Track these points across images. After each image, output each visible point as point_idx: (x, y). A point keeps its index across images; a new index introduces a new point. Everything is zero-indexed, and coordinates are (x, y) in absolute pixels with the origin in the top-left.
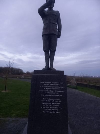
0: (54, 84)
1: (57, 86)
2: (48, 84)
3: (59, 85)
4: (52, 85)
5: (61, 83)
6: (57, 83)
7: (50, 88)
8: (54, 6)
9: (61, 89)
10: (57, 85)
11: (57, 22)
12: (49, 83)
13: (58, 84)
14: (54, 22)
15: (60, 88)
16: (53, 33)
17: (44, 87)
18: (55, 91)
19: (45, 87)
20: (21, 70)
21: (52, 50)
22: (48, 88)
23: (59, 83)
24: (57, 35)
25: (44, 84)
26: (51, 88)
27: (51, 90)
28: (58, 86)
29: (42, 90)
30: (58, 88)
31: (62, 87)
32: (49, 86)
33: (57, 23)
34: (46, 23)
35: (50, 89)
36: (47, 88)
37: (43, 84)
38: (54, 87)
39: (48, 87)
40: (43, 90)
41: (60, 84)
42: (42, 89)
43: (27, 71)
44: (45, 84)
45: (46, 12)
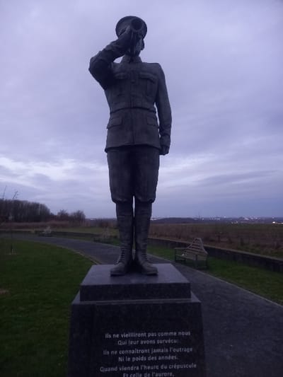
0: (155, 338)
1: (168, 346)
2: (133, 339)
3: (175, 342)
4: (148, 342)
5: (183, 334)
6: (166, 334)
7: (141, 355)
8: (143, 46)
9: (183, 358)
10: (169, 341)
11: (157, 101)
12: (139, 335)
13: (172, 337)
14: (147, 105)
15: (180, 355)
16: (146, 142)
17: (118, 355)
18: (162, 367)
19: (123, 352)
20: (43, 207)
21: (140, 198)
22: (137, 355)
23: (175, 334)
24: (159, 147)
25: (120, 343)
26: (146, 355)
27: (147, 363)
28: (173, 345)
29: (111, 366)
30: (173, 354)
31: (188, 350)
32: (139, 346)
33: (155, 106)
34: (118, 107)
35: (143, 359)
36: (131, 356)
37: (114, 341)
38: (158, 351)
39: (133, 352)
40: (114, 367)
41: (177, 337)
42: (113, 361)
43: (59, 211)
44: (124, 339)
45: (117, 70)
